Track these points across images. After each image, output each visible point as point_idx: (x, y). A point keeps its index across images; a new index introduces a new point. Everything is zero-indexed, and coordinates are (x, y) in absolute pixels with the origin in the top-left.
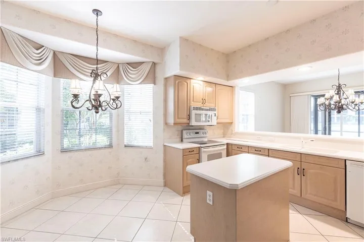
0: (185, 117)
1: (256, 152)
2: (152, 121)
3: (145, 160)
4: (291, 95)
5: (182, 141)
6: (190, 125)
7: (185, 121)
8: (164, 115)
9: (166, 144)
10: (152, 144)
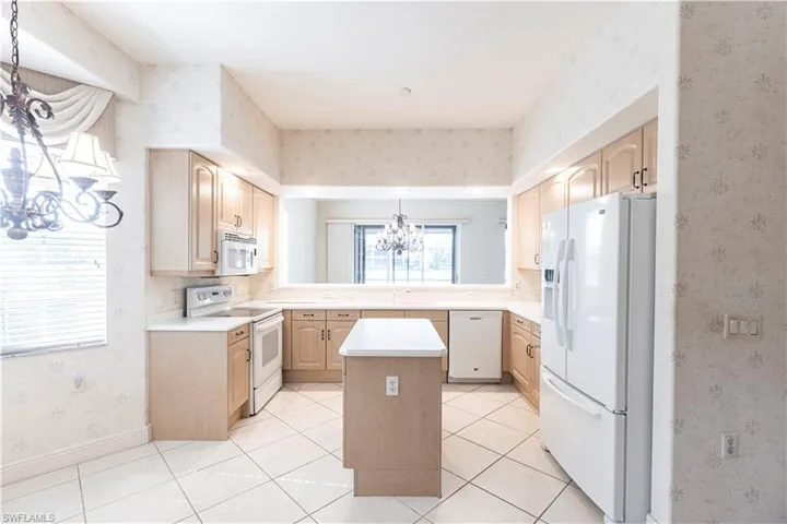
0: (209, 256)
1: (339, 318)
2: (104, 267)
3: (78, 386)
4: (328, 221)
5: (185, 315)
6: (217, 275)
7: (208, 265)
8: (146, 248)
9: (151, 328)
10: (105, 332)
